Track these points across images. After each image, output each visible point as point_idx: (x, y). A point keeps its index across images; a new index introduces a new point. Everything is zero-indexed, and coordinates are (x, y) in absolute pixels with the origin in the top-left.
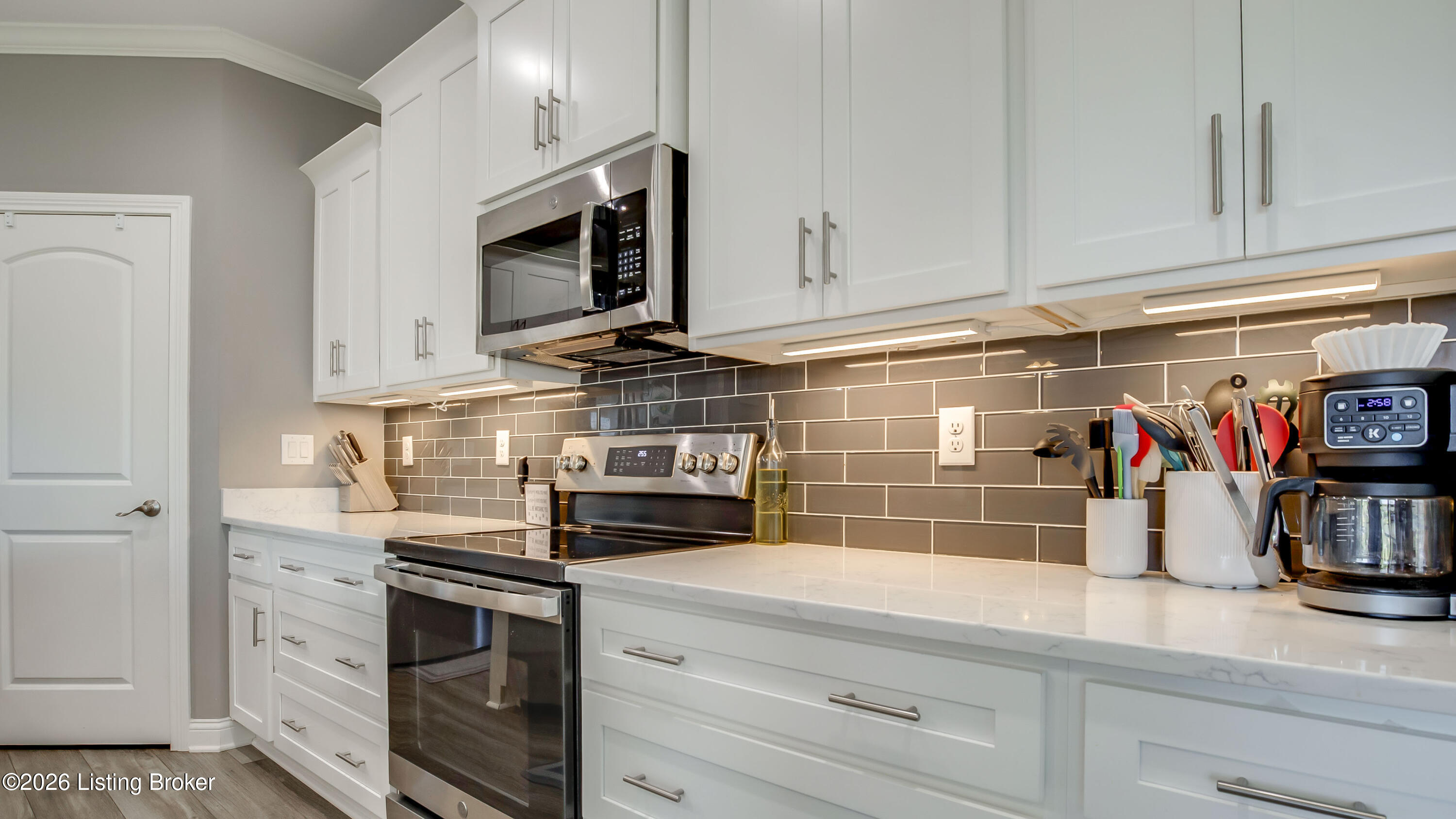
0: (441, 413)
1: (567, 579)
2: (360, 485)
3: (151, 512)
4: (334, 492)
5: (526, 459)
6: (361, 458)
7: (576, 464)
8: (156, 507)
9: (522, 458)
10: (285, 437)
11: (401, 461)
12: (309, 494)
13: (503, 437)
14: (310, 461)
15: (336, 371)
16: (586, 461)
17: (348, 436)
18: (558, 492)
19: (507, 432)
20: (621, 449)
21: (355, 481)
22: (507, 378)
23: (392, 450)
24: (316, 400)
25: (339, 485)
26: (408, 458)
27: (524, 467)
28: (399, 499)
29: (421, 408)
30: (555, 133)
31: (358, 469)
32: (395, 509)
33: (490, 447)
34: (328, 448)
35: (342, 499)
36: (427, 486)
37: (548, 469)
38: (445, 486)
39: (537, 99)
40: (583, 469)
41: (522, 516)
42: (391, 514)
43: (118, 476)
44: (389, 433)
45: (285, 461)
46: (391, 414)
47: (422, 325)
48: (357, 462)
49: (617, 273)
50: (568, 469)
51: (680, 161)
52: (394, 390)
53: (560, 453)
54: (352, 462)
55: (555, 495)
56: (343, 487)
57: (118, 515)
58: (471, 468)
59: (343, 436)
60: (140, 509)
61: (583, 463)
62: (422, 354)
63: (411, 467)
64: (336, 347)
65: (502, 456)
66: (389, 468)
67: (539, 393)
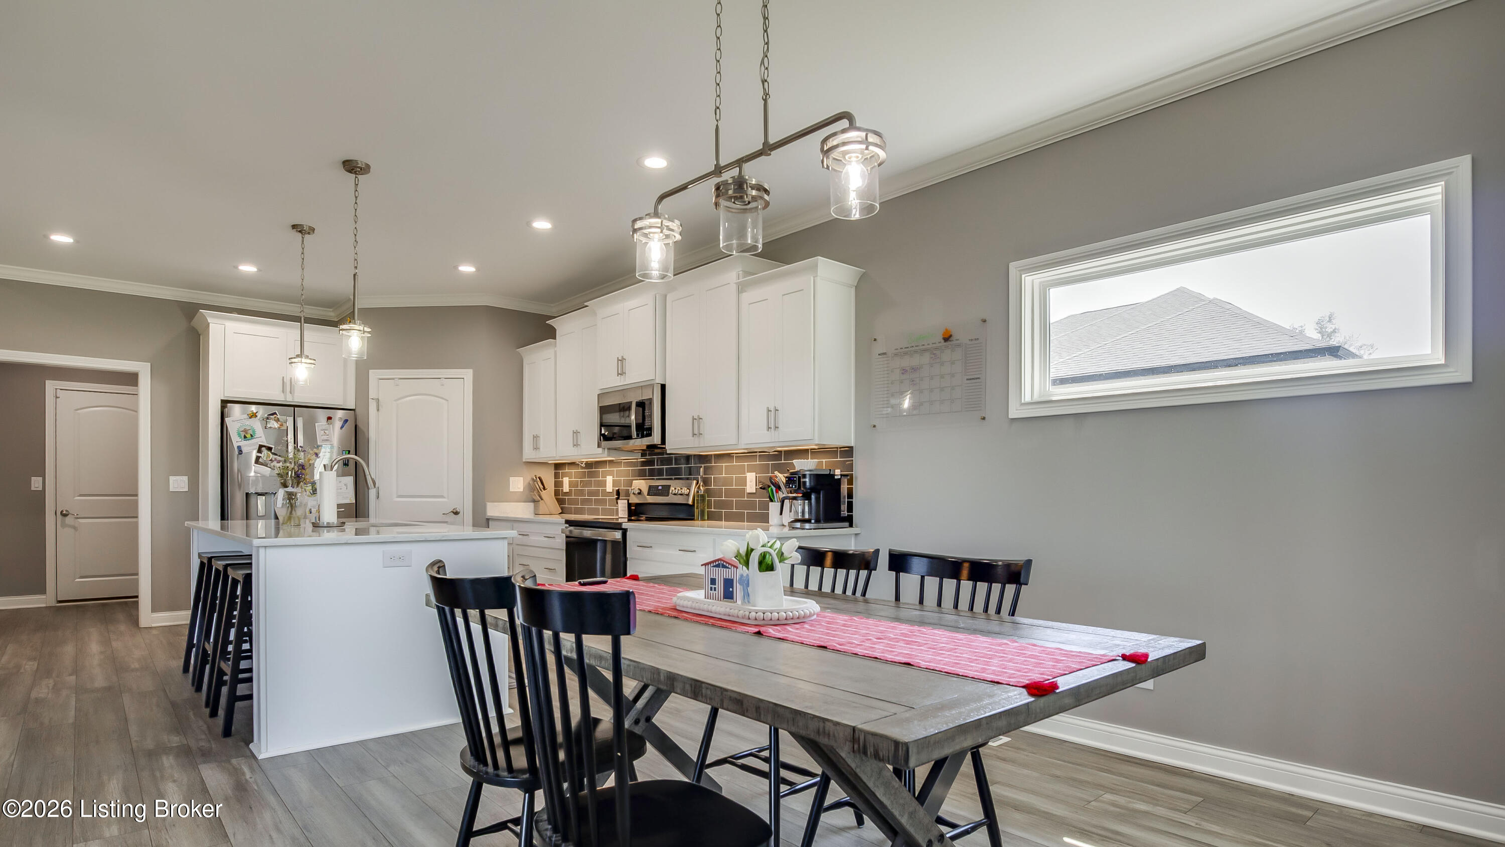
0: (582, 468)
1: (623, 527)
2: (544, 501)
3: (456, 513)
4: (532, 504)
5: (619, 489)
6: (544, 489)
7: (638, 491)
8: (458, 511)
9: (617, 489)
10: (511, 479)
11: (562, 490)
12: (522, 505)
13: (609, 480)
14: (521, 490)
15: (536, 448)
16: (640, 490)
17: (539, 478)
18: (631, 503)
19: (612, 477)
20: (653, 486)
21: (542, 499)
22: (609, 456)
23: (558, 484)
24: (524, 461)
25: (534, 501)
26: (566, 488)
27: (618, 493)
28: (562, 509)
29: (572, 464)
30: (624, 371)
31: (543, 493)
32: (560, 514)
33: (604, 483)
34: (529, 483)
35: (536, 508)
36: (575, 502)
37: (627, 494)
38: (584, 502)
39: (618, 358)
40: (639, 493)
41: (617, 514)
42: (558, 516)
43: (442, 497)
44: (556, 476)
45: (511, 490)
46: (558, 466)
47: (576, 433)
48: (543, 490)
49: (644, 425)
50: (634, 494)
51: (663, 387)
52: (561, 458)
53: (631, 487)
54: (541, 490)
55: (629, 505)
56: (536, 503)
57: (443, 514)
58: (596, 493)
59: (536, 477)
60: (452, 512)
61: (639, 491)
62: (576, 445)
63: (568, 492)
64: (536, 438)
65: (609, 488)
66: (557, 493)
67: (624, 460)
